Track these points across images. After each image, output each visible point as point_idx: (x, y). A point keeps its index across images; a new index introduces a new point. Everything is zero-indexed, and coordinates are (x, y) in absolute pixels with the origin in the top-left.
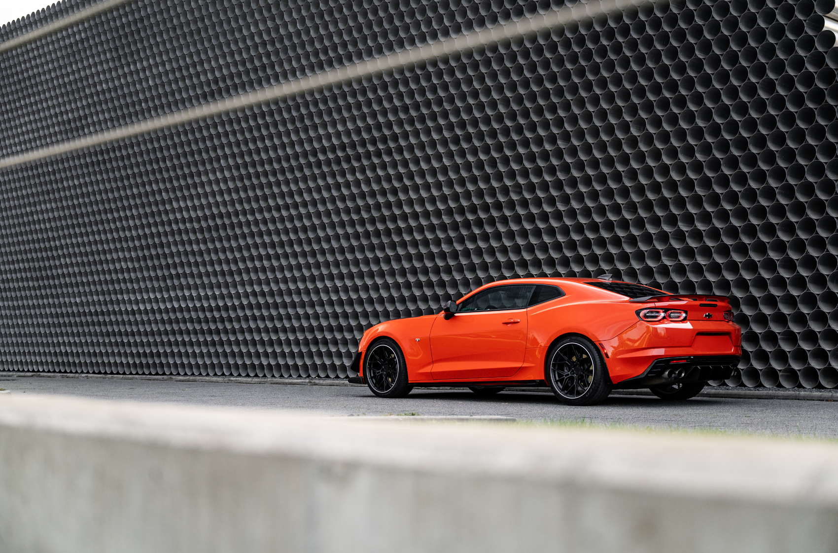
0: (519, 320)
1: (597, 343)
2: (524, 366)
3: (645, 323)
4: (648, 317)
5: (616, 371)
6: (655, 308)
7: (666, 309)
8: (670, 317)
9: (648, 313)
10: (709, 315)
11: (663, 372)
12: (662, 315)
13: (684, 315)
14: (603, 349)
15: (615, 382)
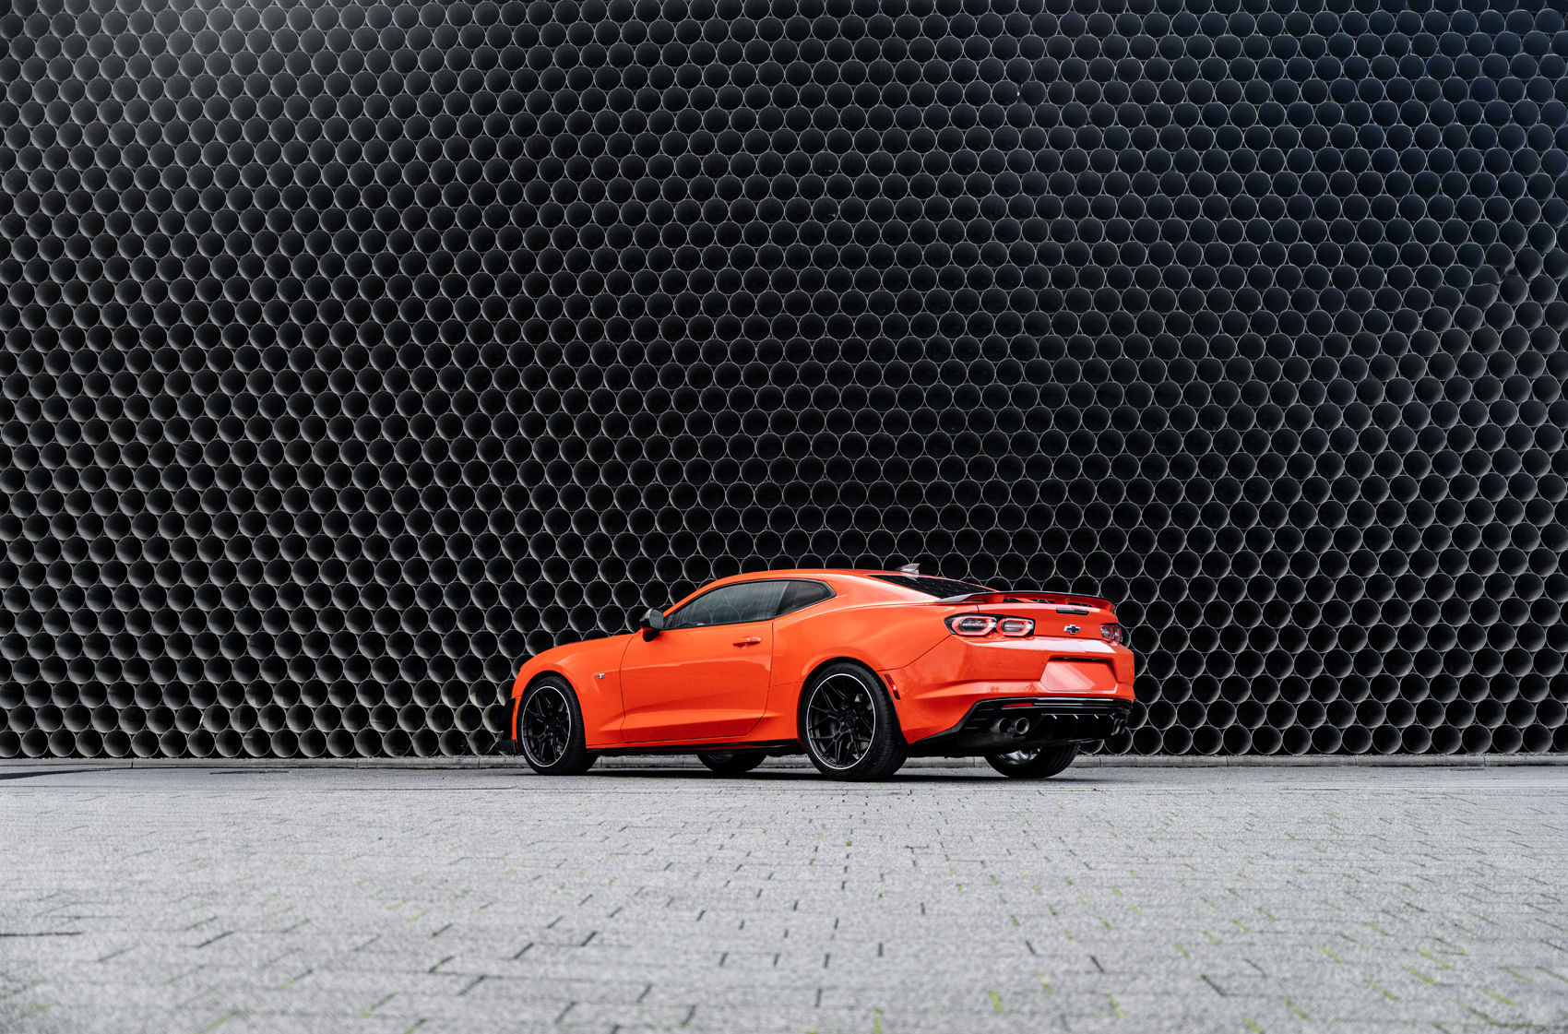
0: (759, 639)
1: (881, 675)
2: (766, 715)
3: (961, 639)
4: (967, 629)
5: (913, 720)
6: (978, 613)
7: (999, 616)
8: (1003, 629)
9: (966, 621)
10: (1074, 630)
11: (992, 724)
12: (991, 625)
13: (1029, 627)
14: (891, 683)
15: (910, 741)
